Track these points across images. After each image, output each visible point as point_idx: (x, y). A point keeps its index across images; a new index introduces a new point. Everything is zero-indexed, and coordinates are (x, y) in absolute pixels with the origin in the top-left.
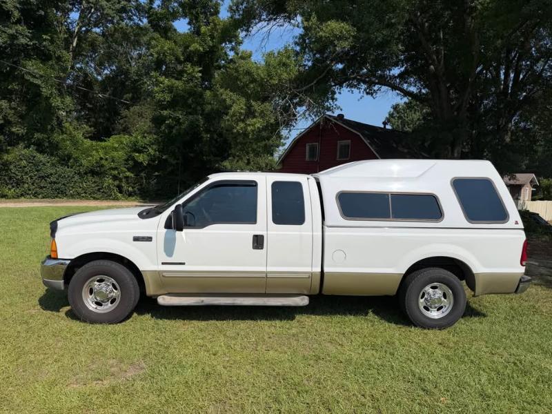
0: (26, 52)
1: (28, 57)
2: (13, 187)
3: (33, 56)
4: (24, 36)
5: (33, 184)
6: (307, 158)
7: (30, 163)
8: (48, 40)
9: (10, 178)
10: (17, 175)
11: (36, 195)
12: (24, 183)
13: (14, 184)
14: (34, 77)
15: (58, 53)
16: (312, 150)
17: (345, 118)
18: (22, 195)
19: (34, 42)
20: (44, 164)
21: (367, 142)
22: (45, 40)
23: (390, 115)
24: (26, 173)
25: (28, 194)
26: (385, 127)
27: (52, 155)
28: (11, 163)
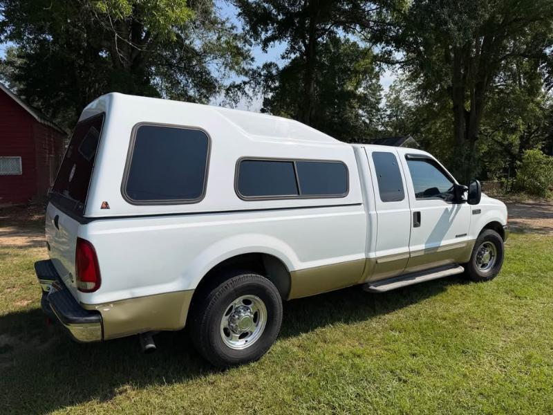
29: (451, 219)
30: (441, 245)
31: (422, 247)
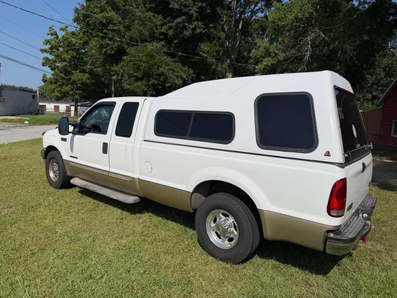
0: (201, 38)
1: (202, 40)
3: (206, 39)
4: (200, 28)
8: (213, 27)
14: (204, 52)
15: (219, 35)
22: (212, 28)
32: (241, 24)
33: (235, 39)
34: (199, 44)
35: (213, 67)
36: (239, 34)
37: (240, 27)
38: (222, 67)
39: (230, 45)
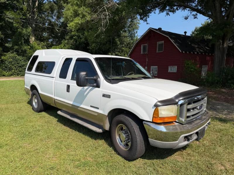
0: (5, 7)
1: (7, 9)
2: (8, 71)
3: (10, 9)
5: (16, 70)
6: (142, 53)
7: (14, 60)
9: (6, 67)
10: (9, 66)
11: (18, 75)
12: (12, 69)
13: (8, 70)
14: (10, 18)
16: (144, 48)
17: (162, 30)
18: (12, 75)
19: (9, 2)
20: (21, 61)
21: (172, 41)
23: (192, 33)
24: (13, 65)
25: (14, 74)
26: (185, 34)
27: (24, 56)
28: (6, 60)
29: (85, 94)
30: (80, 106)
31: (71, 103)
32: (37, 3)
33: (33, 13)
34: (4, 12)
35: (19, 30)
36: (36, 10)
37: (37, 5)
38: (26, 31)
39: (30, 17)
